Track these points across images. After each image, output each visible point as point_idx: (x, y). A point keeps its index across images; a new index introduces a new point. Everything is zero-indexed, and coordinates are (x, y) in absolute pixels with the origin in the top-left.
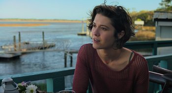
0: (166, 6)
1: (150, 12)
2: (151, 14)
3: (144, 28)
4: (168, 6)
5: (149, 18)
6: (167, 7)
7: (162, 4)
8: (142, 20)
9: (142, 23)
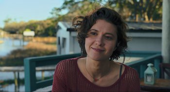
0: (57, 15)
1: (40, 22)
2: (41, 24)
3: (34, 40)
4: (59, 15)
5: (39, 28)
6: (58, 17)
7: (52, 13)
8: (32, 30)
9: (32, 33)
